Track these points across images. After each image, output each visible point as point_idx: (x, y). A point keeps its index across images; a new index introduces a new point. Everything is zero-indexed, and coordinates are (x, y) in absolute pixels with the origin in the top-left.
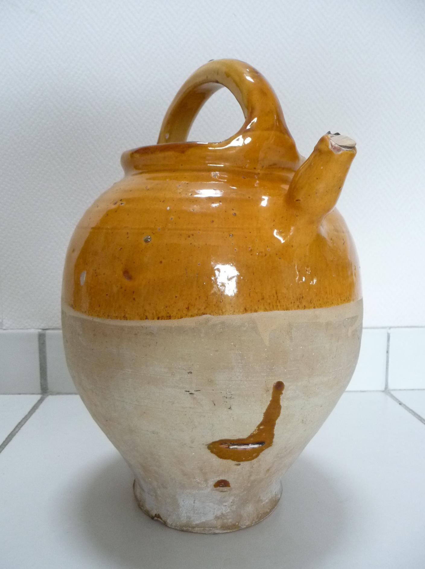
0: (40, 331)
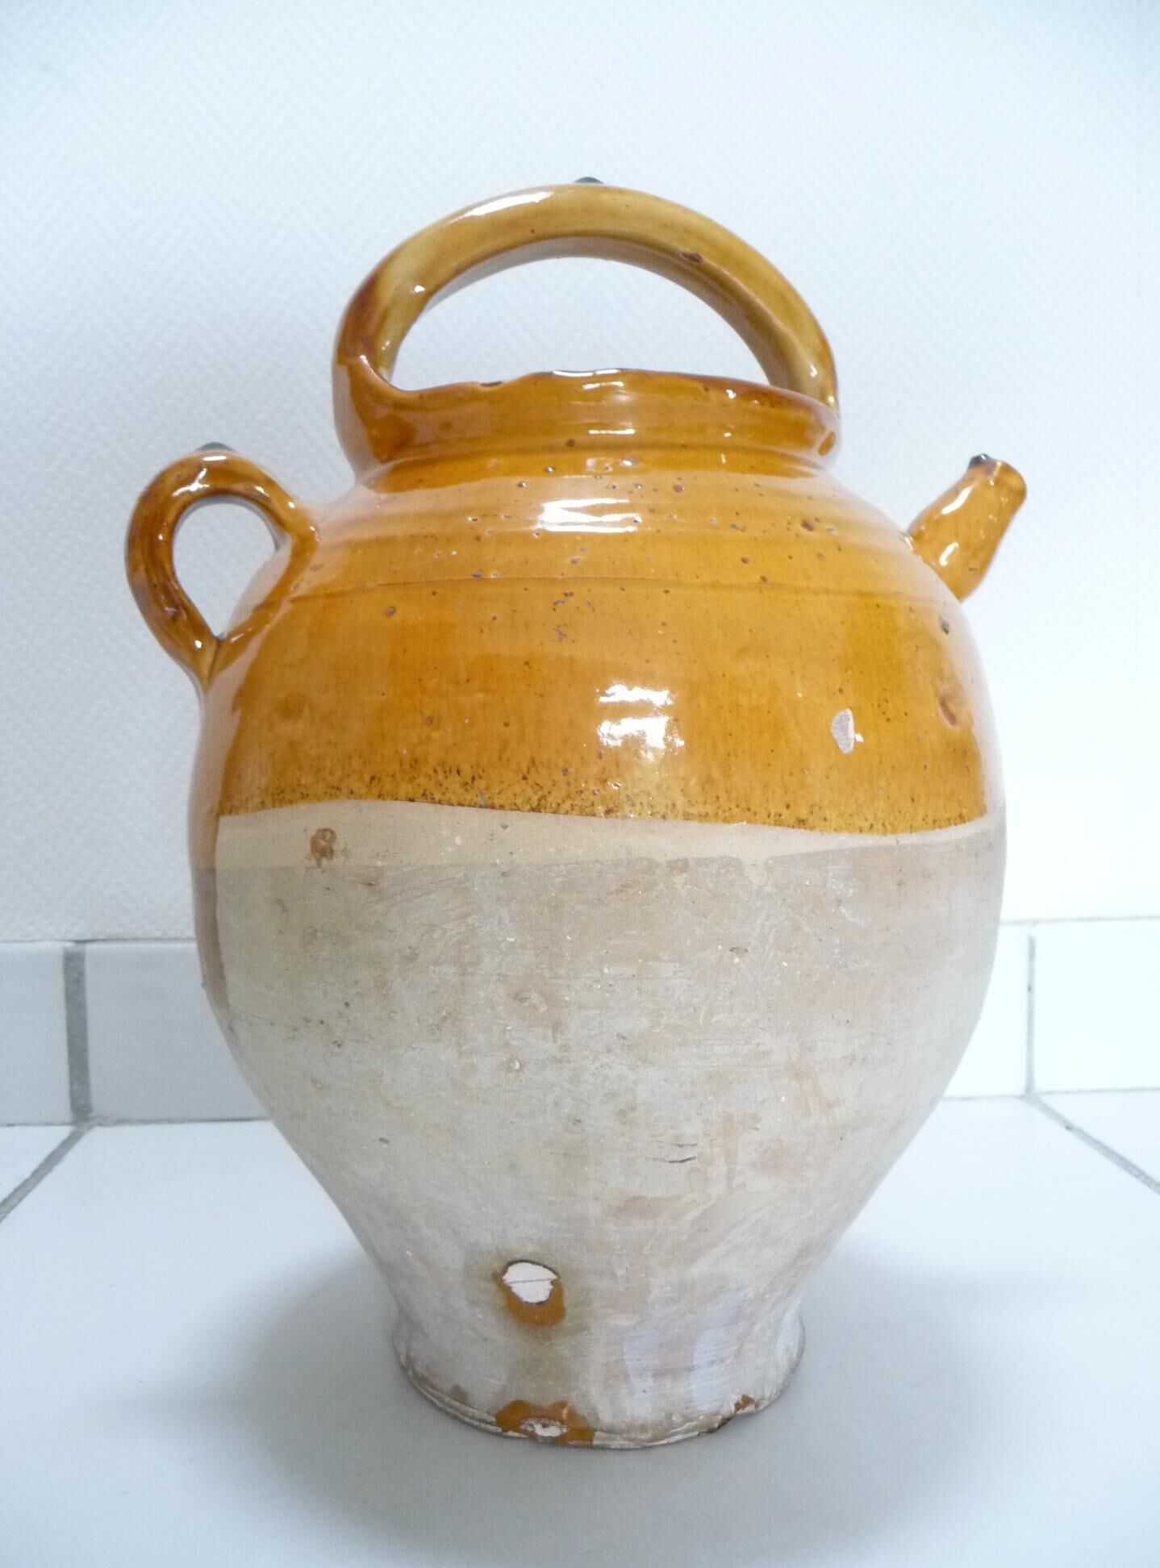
0: (69, 945)
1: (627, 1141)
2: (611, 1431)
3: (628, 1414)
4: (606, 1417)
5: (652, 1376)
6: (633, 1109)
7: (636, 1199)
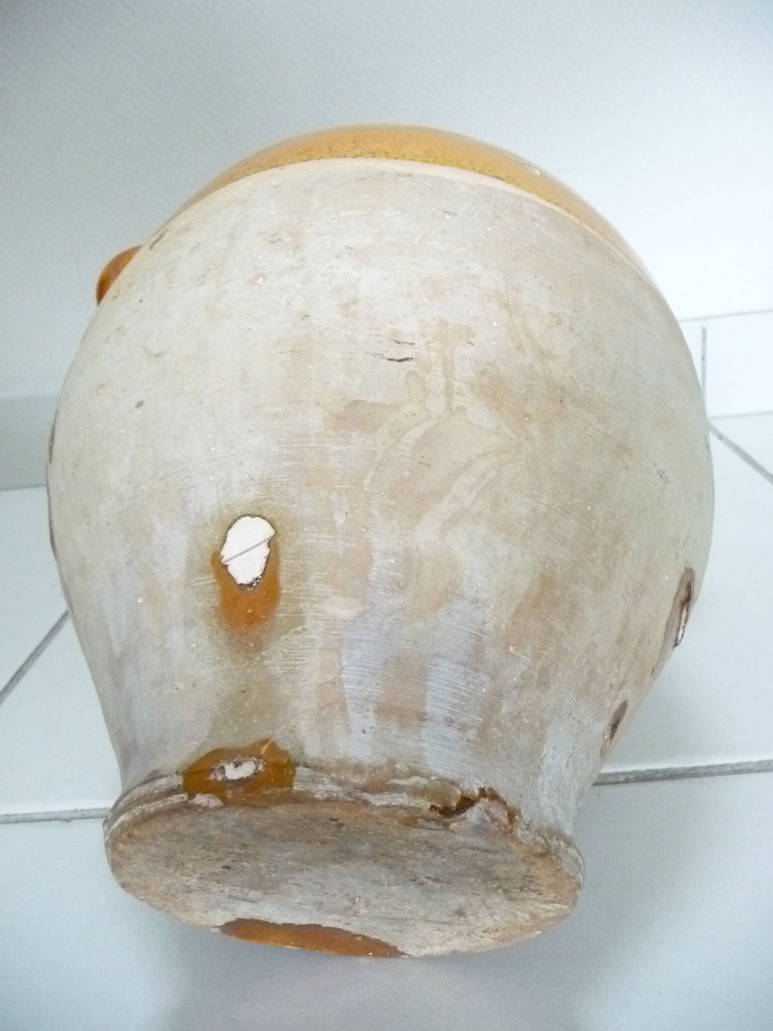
1: (349, 333)
2: (317, 767)
3: (341, 752)
4: (313, 750)
5: (375, 712)
6: (355, 302)
7: (356, 403)
